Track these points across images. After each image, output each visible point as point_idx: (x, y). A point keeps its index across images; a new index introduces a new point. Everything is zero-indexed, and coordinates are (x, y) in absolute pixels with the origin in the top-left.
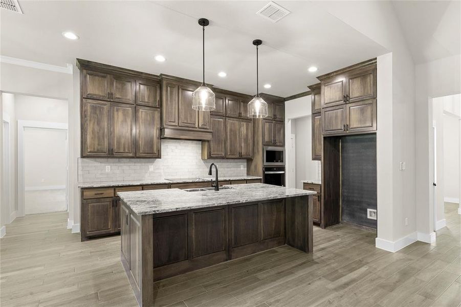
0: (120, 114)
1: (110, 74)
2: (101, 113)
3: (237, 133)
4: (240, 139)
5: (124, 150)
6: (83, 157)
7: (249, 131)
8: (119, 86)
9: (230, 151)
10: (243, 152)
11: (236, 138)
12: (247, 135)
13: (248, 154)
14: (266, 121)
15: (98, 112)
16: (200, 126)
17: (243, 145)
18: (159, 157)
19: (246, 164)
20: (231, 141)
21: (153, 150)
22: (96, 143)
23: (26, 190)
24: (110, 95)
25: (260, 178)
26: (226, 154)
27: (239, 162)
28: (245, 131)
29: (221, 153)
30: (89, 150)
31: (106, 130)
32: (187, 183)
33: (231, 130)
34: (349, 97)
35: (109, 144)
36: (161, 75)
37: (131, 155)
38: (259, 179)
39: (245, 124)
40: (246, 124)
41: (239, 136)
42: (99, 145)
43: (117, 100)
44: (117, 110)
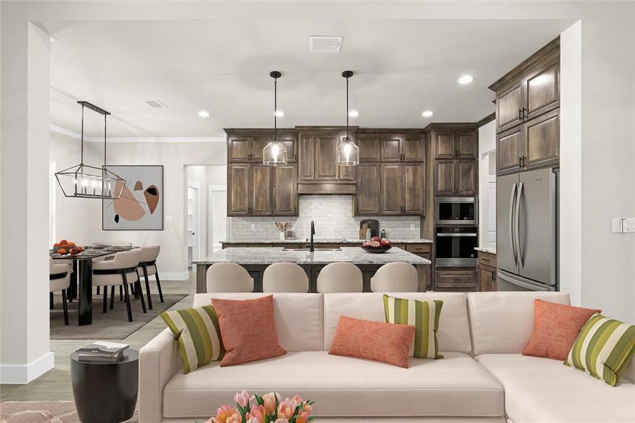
0: (259, 172)
1: (250, 137)
2: (242, 175)
3: (399, 181)
4: (403, 189)
5: (262, 209)
6: (228, 216)
7: (419, 177)
8: (258, 147)
9: (387, 205)
10: (408, 206)
11: (396, 189)
12: (414, 183)
13: (416, 209)
14: (440, 161)
15: (240, 174)
16: (341, 177)
17: (407, 197)
18: (296, 215)
19: (419, 222)
20: (388, 193)
21: (290, 208)
22: (239, 202)
23: (214, 246)
24: (251, 156)
25: (429, 241)
26: (381, 209)
27: (408, 220)
28: (411, 179)
29: (373, 209)
30: (233, 210)
31: (247, 190)
32: (321, 243)
33: (388, 179)
34: (528, 110)
35: (249, 203)
36: (296, 127)
37: (268, 213)
38: (430, 243)
39: (410, 168)
40: (414, 169)
41: (401, 185)
42: (241, 204)
43: (256, 161)
44: (256, 170)
